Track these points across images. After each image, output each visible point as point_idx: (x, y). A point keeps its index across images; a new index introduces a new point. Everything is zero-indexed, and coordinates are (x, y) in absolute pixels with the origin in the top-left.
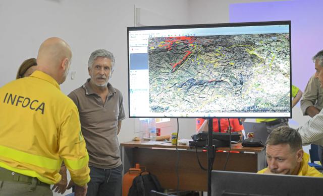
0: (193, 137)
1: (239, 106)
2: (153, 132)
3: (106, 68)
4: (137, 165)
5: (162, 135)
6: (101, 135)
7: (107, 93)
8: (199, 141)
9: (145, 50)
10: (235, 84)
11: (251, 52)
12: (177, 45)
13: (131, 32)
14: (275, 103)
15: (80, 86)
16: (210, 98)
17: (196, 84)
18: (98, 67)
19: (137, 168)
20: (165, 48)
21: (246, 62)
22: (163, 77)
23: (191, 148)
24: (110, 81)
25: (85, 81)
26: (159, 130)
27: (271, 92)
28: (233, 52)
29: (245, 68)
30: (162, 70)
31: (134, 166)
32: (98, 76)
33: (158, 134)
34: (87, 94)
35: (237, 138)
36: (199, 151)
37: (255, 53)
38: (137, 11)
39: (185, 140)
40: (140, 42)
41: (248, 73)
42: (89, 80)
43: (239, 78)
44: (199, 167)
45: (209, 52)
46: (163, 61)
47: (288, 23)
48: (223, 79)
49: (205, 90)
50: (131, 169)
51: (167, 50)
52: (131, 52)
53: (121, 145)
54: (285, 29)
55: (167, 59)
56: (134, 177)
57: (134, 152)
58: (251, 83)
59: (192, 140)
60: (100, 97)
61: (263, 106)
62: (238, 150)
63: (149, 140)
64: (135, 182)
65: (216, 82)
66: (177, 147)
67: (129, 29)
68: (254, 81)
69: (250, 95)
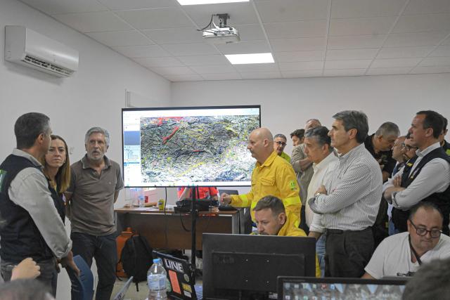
0: (177, 203)
1: (218, 171)
2: (142, 199)
3: (100, 142)
4: (129, 228)
5: (150, 202)
6: (96, 205)
7: (103, 166)
8: (183, 206)
9: (137, 128)
10: (215, 154)
11: (228, 129)
12: (166, 123)
13: (125, 113)
14: (247, 169)
15: (78, 160)
16: (195, 166)
17: (183, 154)
18: (93, 141)
19: (129, 232)
20: (157, 124)
21: (224, 137)
22: (155, 148)
23: (176, 213)
24: (106, 154)
25: (84, 156)
26: (147, 198)
27: (244, 160)
28: (213, 129)
29: (223, 141)
30: (154, 143)
31: (125, 230)
32: (93, 150)
33: (146, 201)
34: (84, 168)
35: (215, 203)
36: (182, 215)
37: (232, 129)
38: (128, 94)
39: (171, 206)
40: (133, 122)
41: (225, 145)
42: (86, 155)
43: (218, 149)
44: (183, 228)
45: (194, 127)
46: (155, 135)
47: (258, 107)
48: (205, 149)
49: (191, 159)
50: (123, 232)
51: (158, 126)
52: (125, 130)
53: (115, 211)
54: (255, 112)
55: (158, 133)
56: (126, 239)
57: (126, 217)
58: (227, 154)
59: (176, 206)
60: (96, 171)
61: (237, 171)
62: (215, 213)
63: (138, 206)
64: (127, 243)
65: (200, 152)
66: (165, 212)
67: (123, 110)
68: (230, 151)
69: (227, 163)
